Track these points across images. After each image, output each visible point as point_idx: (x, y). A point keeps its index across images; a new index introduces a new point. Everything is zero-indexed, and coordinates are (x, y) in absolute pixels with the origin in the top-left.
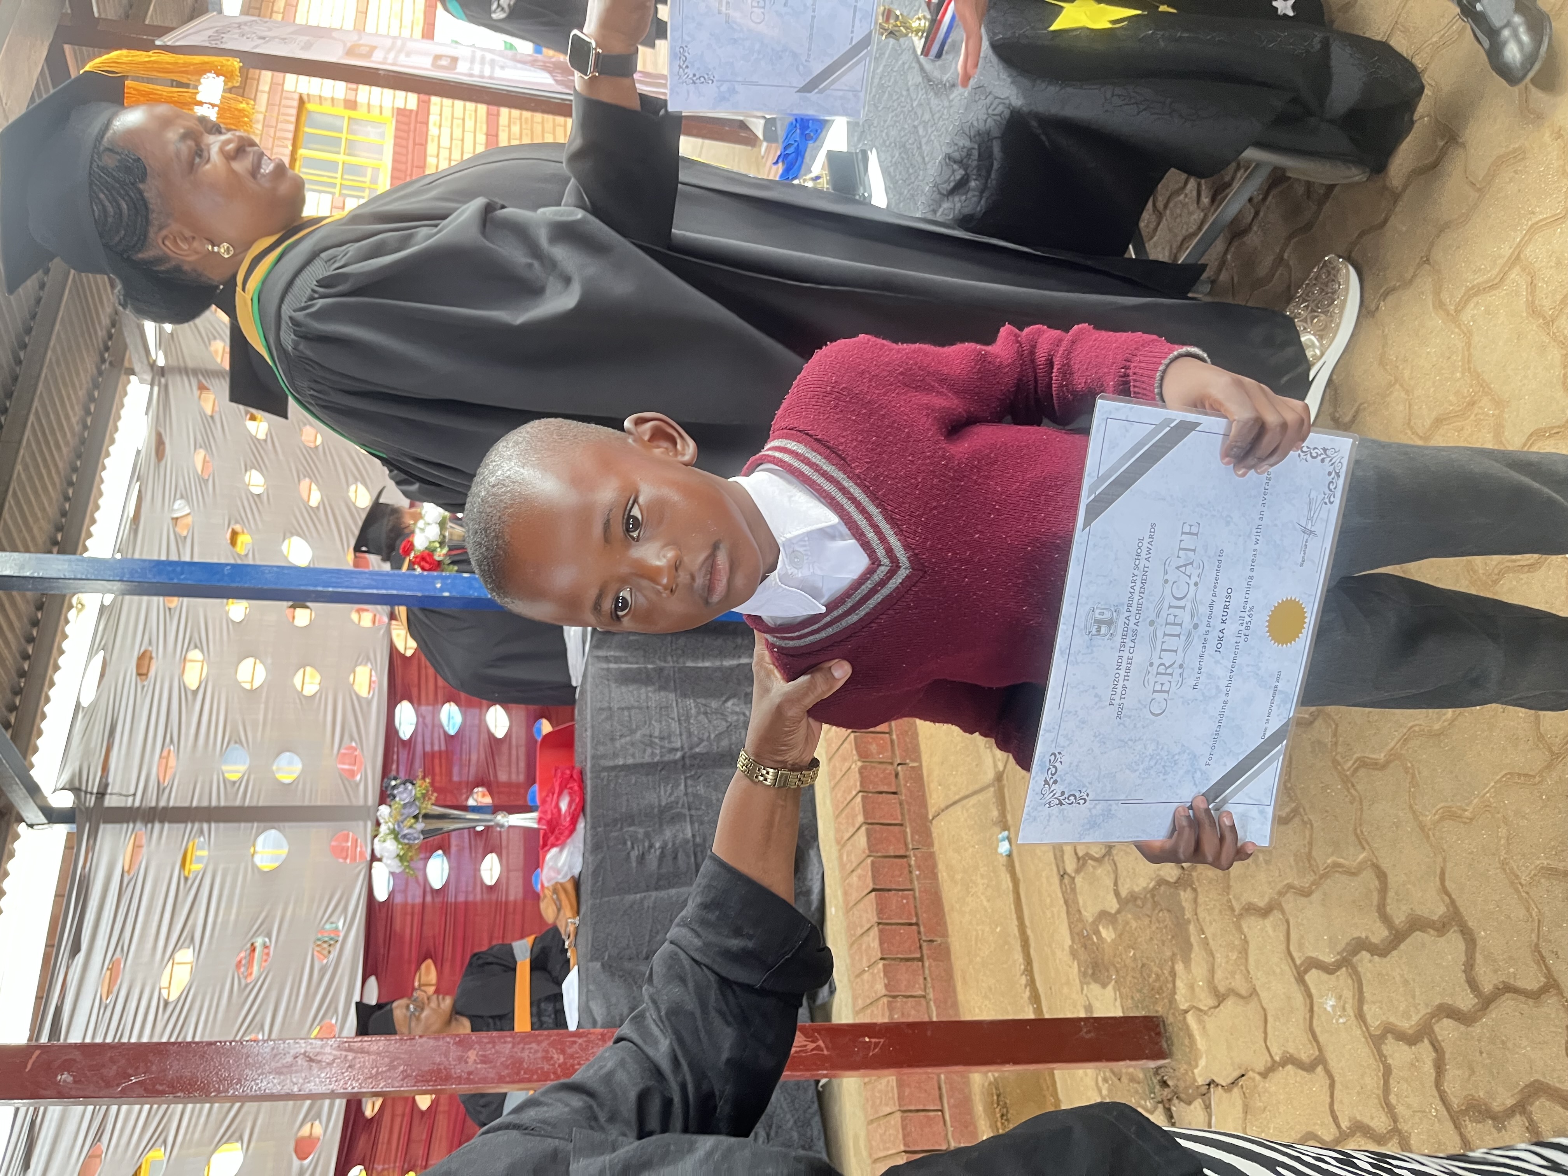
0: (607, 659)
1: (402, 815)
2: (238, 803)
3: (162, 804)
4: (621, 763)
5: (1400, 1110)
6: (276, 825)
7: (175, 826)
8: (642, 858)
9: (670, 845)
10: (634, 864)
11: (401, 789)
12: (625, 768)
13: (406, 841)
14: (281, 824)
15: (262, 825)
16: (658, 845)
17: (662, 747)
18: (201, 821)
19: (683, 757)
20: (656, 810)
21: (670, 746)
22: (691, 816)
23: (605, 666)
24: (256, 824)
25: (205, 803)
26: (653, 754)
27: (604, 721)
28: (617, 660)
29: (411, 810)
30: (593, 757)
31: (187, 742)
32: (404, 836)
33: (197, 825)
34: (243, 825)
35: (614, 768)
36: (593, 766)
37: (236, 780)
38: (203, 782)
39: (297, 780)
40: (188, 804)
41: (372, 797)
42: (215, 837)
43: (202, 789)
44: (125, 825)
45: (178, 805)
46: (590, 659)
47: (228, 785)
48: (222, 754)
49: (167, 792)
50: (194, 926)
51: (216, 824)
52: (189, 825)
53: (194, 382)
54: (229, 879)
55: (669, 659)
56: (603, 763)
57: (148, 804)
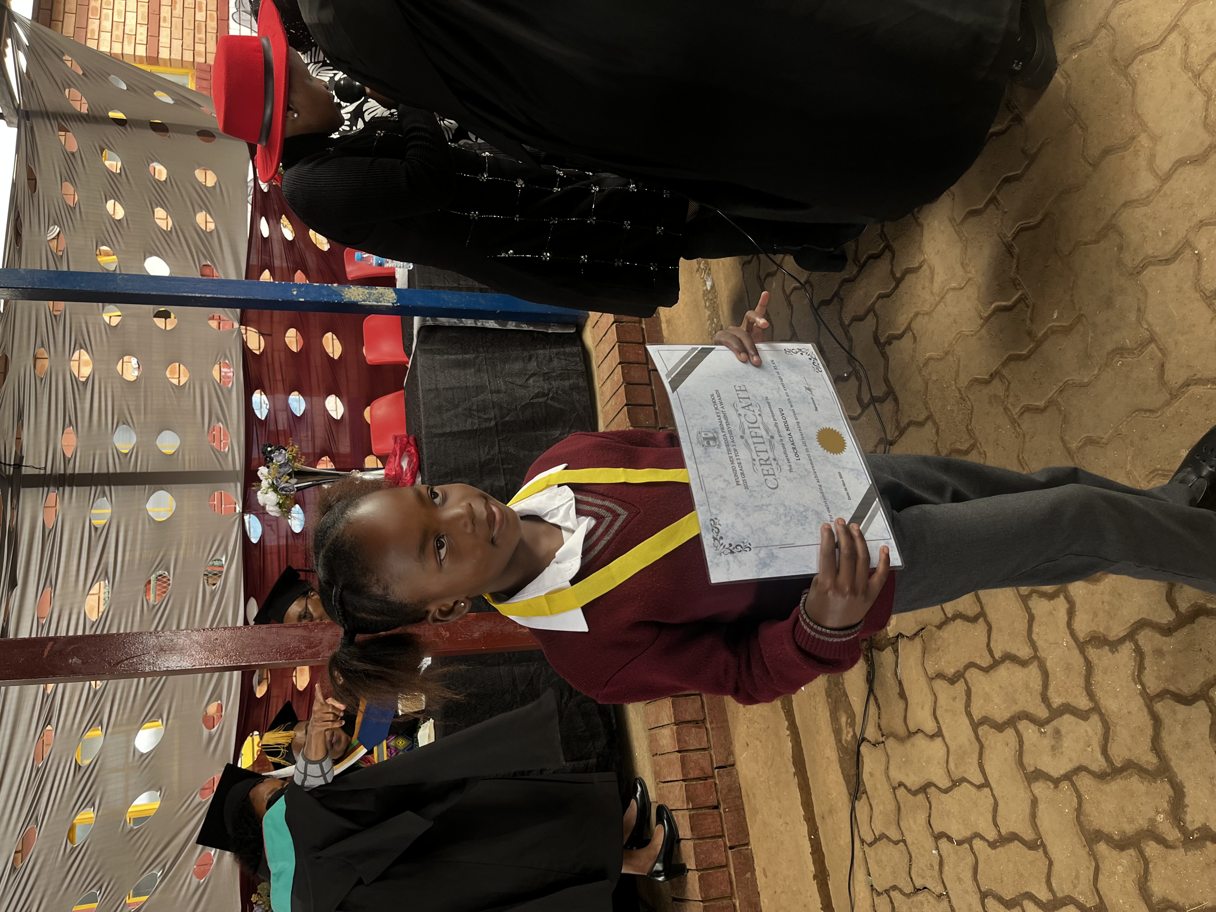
0: (431, 351)
1: (279, 473)
2: (131, 470)
3: (69, 471)
4: (448, 431)
5: (1039, 643)
6: (164, 486)
7: (82, 488)
11: (276, 453)
12: (452, 434)
13: (284, 492)
14: (168, 486)
15: (153, 486)
17: (479, 418)
18: (102, 484)
19: (496, 425)
20: (477, 466)
21: (486, 417)
22: (504, 469)
23: (431, 357)
24: (147, 486)
25: (104, 471)
26: (473, 424)
27: (432, 399)
28: (440, 352)
29: (286, 469)
30: (426, 427)
31: (83, 424)
32: (282, 489)
33: (99, 488)
34: (137, 487)
35: (443, 434)
36: (427, 433)
37: (127, 451)
38: (101, 455)
39: (177, 451)
40: (90, 472)
41: (239, 464)
42: (116, 497)
43: (100, 459)
44: (41, 489)
45: (82, 472)
46: (418, 352)
47: (121, 457)
48: (113, 432)
49: (72, 462)
50: (107, 564)
51: (116, 487)
52: (93, 488)
53: (55, 124)
54: (131, 528)
55: (481, 349)
56: (434, 431)
57: (58, 472)
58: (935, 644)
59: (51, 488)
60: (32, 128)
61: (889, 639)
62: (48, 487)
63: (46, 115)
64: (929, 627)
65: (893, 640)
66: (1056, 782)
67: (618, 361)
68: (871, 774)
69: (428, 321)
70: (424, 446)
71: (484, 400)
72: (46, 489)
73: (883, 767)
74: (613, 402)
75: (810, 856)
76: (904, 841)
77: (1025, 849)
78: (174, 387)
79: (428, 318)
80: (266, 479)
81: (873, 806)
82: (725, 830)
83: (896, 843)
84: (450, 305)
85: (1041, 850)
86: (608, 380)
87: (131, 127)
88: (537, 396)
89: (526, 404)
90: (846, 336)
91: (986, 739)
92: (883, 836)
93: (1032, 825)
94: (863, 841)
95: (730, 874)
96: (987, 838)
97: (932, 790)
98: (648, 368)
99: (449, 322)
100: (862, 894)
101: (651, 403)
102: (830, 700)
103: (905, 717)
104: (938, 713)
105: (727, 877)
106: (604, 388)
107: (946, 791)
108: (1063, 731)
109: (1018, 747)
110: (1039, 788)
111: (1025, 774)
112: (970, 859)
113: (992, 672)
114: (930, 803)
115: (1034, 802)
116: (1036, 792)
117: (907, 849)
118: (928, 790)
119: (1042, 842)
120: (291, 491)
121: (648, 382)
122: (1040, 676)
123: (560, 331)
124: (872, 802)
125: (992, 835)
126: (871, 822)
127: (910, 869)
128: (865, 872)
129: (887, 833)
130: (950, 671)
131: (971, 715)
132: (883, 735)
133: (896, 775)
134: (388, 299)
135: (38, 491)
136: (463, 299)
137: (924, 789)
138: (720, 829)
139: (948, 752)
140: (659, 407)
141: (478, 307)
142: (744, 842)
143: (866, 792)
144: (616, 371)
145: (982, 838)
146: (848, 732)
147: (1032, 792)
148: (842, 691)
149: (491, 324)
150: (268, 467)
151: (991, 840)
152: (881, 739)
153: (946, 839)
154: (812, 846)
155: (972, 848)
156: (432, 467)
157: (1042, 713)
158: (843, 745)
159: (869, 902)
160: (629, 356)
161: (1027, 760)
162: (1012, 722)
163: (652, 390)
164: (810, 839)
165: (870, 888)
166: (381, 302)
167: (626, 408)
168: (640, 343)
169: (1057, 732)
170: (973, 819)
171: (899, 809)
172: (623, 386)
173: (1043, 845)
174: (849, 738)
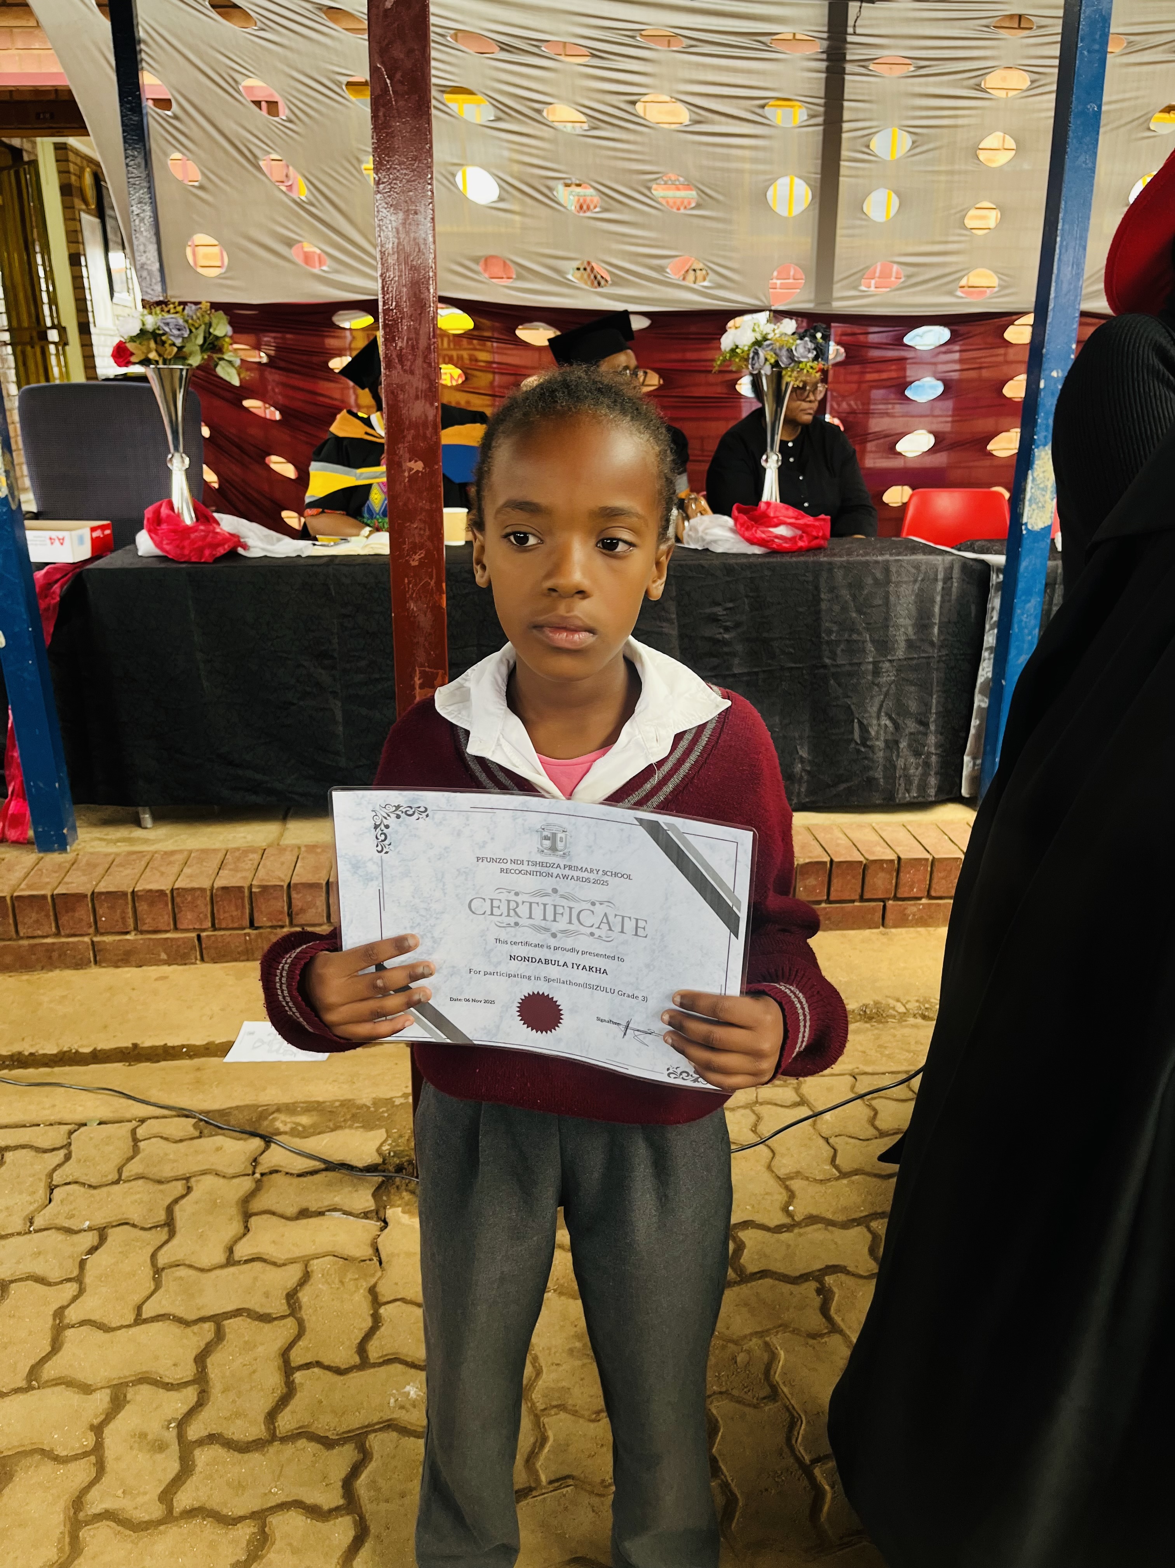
0: (948, 579)
1: (781, 348)
2: (845, 153)
3: (849, 67)
4: (823, 596)
5: (289, 1449)
6: (817, 200)
7: (822, 85)
8: (714, 619)
9: (726, 649)
10: (708, 611)
11: (810, 345)
12: (817, 600)
13: (751, 355)
14: (817, 206)
15: (818, 185)
16: (726, 636)
17: (838, 643)
18: (826, 113)
19: (825, 666)
20: (765, 635)
21: (839, 651)
22: (756, 673)
23: (940, 576)
24: (818, 176)
25: (846, 115)
26: (830, 632)
27: (873, 574)
28: (946, 591)
29: (784, 359)
30: (830, 563)
31: (919, 85)
32: (756, 353)
33: (821, 109)
34: (820, 161)
35: (817, 588)
36: (821, 564)
37: (871, 147)
38: (870, 110)
39: (867, 218)
40: (846, 97)
41: (839, 306)
42: (807, 133)
43: (864, 110)
44: (826, 29)
45: (847, 85)
46: (950, 558)
47: (866, 139)
48: (902, 127)
49: (863, 71)
50: (712, 122)
51: (821, 133)
52: (822, 101)
54: (761, 155)
55: (944, 652)
56: (825, 575)
57: (848, 52)
58: (351, 1280)
59: (825, 44)
61: (385, 1208)
62: (829, 39)
64: (379, 1274)
65: (381, 1215)
66: (98, 1430)
67: (902, 856)
68: (219, 1149)
69: (998, 576)
70: (802, 559)
71: (864, 650)
72: (825, 35)
73: (220, 1168)
74: (844, 841)
75: (162, 1043)
76: (117, 1182)
77: (33, 1362)
78: (964, 213)
79: (1001, 576)
80: (774, 330)
81: (180, 1145)
82: (222, 933)
83: (120, 1171)
84: (1018, 611)
85: (23, 1384)
86: (878, 838)
88: (864, 729)
89: (852, 713)
90: (854, 1220)
91: (194, 1333)
92: (136, 1150)
93: (59, 1378)
94: (143, 1121)
95: (167, 931)
96: (73, 1305)
97: (163, 1234)
98: (889, 899)
99: (993, 609)
100: (81, 1109)
101: (832, 898)
102: (337, 1104)
103: (273, 1213)
104: (258, 1265)
105: (162, 927)
106: (868, 830)
107: (153, 1256)
108: (159, 1457)
109: (167, 1380)
110: (101, 1400)
111: (126, 1384)
112: (54, 1275)
113: (281, 1361)
114: (151, 1228)
115: (86, 1389)
116: (98, 1395)
117: (107, 1185)
118: (166, 1229)
119: (33, 1388)
120: (753, 365)
121: (867, 896)
122: (246, 1439)
123: (965, 773)
124: (185, 1143)
125: (73, 1315)
126: (162, 1137)
127: (84, 1184)
128: (104, 1119)
129: (138, 1158)
130: (304, 1296)
131: (235, 1316)
132: (262, 1175)
133: (203, 1186)
134: (1034, 516)
135: (824, 26)
136: (1026, 631)
137: (170, 1224)
138: (224, 926)
139: (202, 1270)
140: (825, 908)
141: (1013, 652)
142: (205, 956)
143: (200, 1137)
144: (888, 851)
145: (75, 1298)
146: (285, 1123)
147: (102, 1388)
148: (343, 1124)
149: (985, 671)
150: (793, 334)
151: (67, 1312)
152: (259, 1170)
153: (96, 1244)
154: (173, 1047)
155: (69, 1280)
156: (768, 569)
157: (194, 1431)
158: (273, 1113)
159: (68, 1117)
160: (909, 873)
161: (145, 1390)
162: (201, 1379)
163: (853, 901)
164: (183, 1046)
165: (84, 1122)
166: (1030, 505)
167: (827, 859)
168: (929, 891)
169: (160, 1447)
170: (104, 1290)
171: (160, 1182)
172: (862, 859)
173: (29, 1388)
174: (279, 1125)
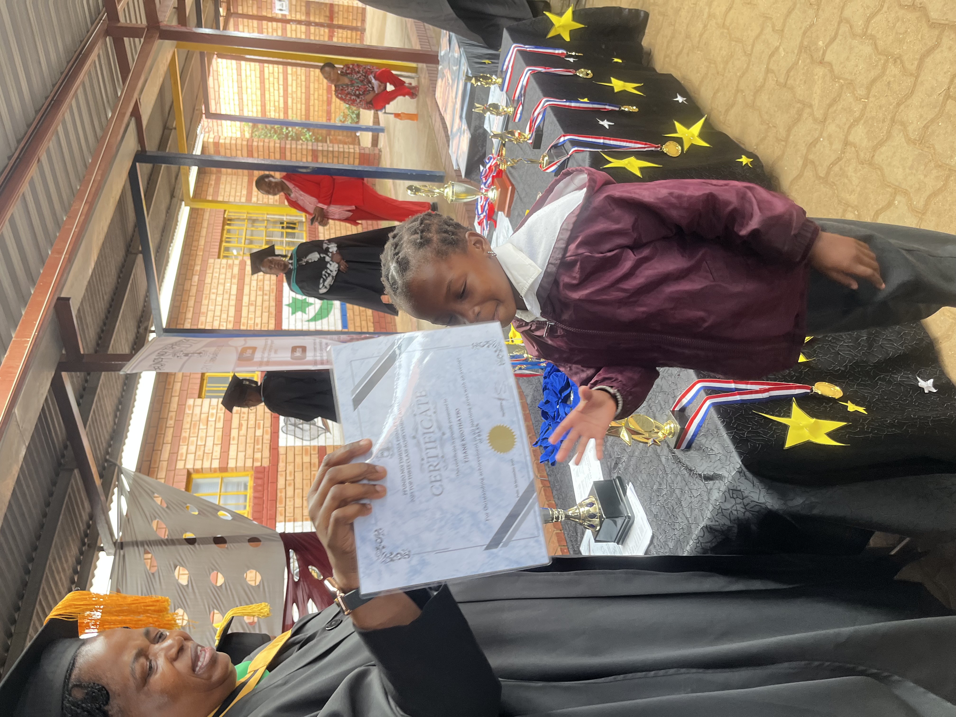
53: (141, 549)
60: (124, 556)
63: (136, 544)
87: (199, 544)
